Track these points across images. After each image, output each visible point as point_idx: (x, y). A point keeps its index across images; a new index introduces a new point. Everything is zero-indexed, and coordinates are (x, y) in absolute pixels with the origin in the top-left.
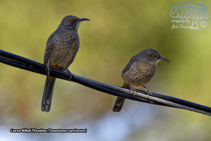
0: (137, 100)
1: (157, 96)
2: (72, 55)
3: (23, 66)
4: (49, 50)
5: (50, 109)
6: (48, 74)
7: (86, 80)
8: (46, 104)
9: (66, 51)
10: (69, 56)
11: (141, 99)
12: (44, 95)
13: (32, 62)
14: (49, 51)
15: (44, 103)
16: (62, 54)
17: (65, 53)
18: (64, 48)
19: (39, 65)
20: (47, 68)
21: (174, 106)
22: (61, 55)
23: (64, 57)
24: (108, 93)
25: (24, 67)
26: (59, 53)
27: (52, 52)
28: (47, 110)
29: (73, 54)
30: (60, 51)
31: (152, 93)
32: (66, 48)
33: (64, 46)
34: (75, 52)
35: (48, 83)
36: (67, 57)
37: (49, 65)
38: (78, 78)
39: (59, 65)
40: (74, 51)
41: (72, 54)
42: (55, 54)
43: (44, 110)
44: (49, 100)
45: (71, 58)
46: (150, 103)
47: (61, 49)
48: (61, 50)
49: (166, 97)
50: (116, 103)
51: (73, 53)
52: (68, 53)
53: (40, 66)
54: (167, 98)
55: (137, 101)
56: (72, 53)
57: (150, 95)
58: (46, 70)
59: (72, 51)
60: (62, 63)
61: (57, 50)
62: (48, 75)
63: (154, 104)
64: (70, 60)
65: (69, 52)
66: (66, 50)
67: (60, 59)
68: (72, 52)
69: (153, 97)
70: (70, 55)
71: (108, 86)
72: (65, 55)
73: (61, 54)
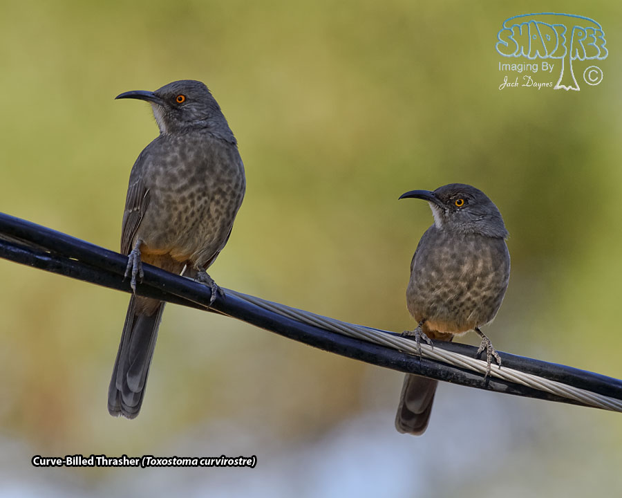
0: (448, 378)
1: (519, 363)
2: (218, 218)
3: (46, 259)
4: (135, 206)
5: (142, 407)
6: (133, 287)
7: (267, 309)
8: (127, 390)
9: (195, 209)
10: (210, 223)
11: (464, 377)
12: (121, 359)
13: (74, 244)
14: (135, 209)
15: (119, 387)
16: (180, 218)
17: (193, 214)
18: (183, 200)
19: (102, 254)
20: (128, 266)
21: (580, 400)
22: (179, 223)
23: (191, 228)
24: (346, 356)
25: (48, 261)
26: (170, 217)
27: (147, 213)
28: (130, 410)
29: (224, 216)
30: (172, 209)
31: (500, 354)
32: (192, 196)
33: (180, 191)
34: (229, 208)
35: (136, 318)
36: (201, 227)
37: (135, 256)
38: (241, 303)
39: (175, 255)
40: (226, 205)
41: (220, 214)
42: (156, 219)
43: (117, 412)
44: (139, 378)
45: (215, 230)
46: (492, 389)
47: (174, 202)
48: (174, 206)
49: (549, 369)
50: (406, 399)
51: (223, 211)
52: (202, 213)
53: (103, 260)
54: (555, 371)
55: (448, 381)
56: (217, 211)
57: (494, 361)
58: (127, 271)
59: (218, 203)
60: (186, 250)
61: (162, 207)
62: (132, 290)
63: (507, 391)
64: (212, 238)
65: (209, 210)
66: (193, 204)
67: (175, 234)
68: (219, 207)
69: (502, 368)
70: (213, 221)
71: (346, 328)
72: (193, 220)
73: (176, 219)
